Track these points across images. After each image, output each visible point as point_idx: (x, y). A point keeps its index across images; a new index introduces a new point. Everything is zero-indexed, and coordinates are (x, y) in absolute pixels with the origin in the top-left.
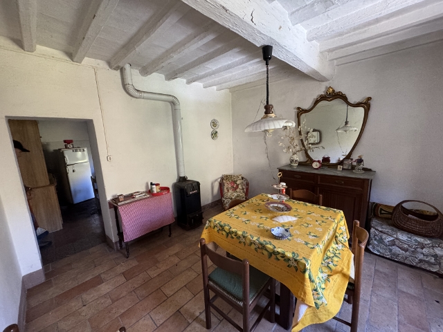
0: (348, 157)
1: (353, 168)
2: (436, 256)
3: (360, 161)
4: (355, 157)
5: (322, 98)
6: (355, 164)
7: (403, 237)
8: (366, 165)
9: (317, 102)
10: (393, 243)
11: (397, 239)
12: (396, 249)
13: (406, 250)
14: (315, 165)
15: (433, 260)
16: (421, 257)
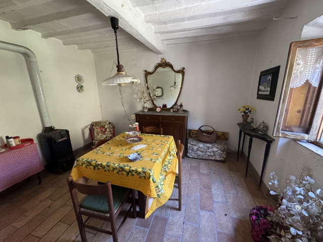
0: (176, 104)
1: (178, 110)
3: (181, 106)
4: (179, 104)
5: (159, 65)
6: (179, 108)
7: (201, 145)
8: (184, 108)
9: (156, 68)
10: (198, 150)
11: (199, 147)
12: (199, 153)
13: (202, 152)
14: (158, 110)
15: (212, 154)
16: (208, 153)
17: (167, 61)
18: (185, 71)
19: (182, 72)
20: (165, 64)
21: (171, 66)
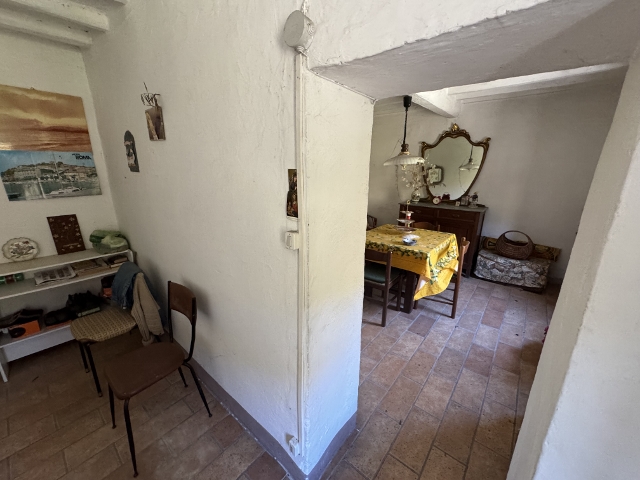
0: (466, 194)
1: (469, 203)
2: (522, 273)
3: (475, 197)
5: (448, 134)
6: (471, 200)
7: (501, 260)
9: (441, 138)
10: (493, 267)
11: (497, 262)
12: (495, 271)
13: (502, 271)
14: (436, 201)
15: (520, 276)
16: (512, 275)
17: (462, 128)
18: (491, 143)
19: (485, 144)
20: (457, 133)
21: (467, 137)
